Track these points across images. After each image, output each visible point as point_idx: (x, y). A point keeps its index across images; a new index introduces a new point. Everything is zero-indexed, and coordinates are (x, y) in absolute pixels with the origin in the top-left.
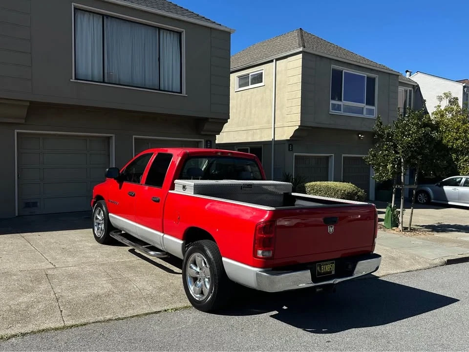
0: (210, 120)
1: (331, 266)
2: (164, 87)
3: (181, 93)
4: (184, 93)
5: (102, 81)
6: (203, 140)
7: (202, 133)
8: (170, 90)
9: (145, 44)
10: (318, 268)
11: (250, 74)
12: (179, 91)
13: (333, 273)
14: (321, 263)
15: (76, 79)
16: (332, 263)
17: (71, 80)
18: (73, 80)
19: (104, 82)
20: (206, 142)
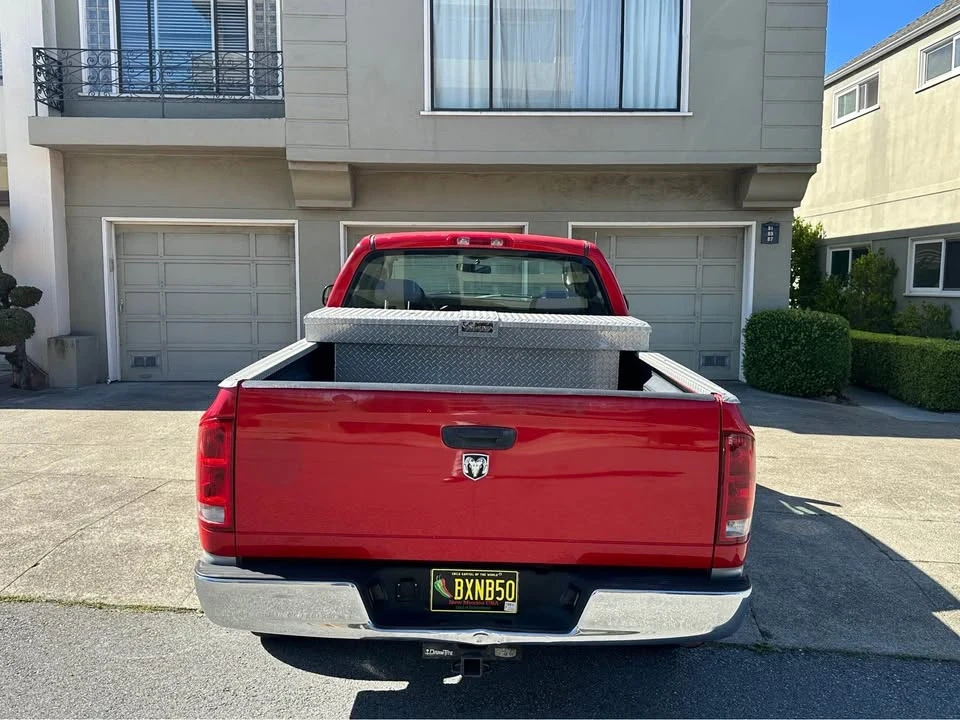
0: (760, 170)
1: (503, 585)
2: (635, 100)
3: (678, 110)
4: (685, 111)
5: (488, 107)
6: (754, 223)
7: (746, 205)
8: (652, 107)
9: (589, 8)
10: (440, 584)
11: (955, 38)
12: (673, 105)
13: (511, 608)
14: (455, 572)
15: (433, 109)
16: (506, 577)
17: (422, 113)
18: (427, 112)
19: (491, 109)
20: (764, 227)
